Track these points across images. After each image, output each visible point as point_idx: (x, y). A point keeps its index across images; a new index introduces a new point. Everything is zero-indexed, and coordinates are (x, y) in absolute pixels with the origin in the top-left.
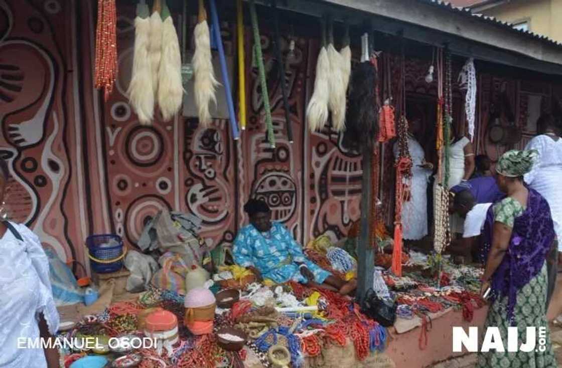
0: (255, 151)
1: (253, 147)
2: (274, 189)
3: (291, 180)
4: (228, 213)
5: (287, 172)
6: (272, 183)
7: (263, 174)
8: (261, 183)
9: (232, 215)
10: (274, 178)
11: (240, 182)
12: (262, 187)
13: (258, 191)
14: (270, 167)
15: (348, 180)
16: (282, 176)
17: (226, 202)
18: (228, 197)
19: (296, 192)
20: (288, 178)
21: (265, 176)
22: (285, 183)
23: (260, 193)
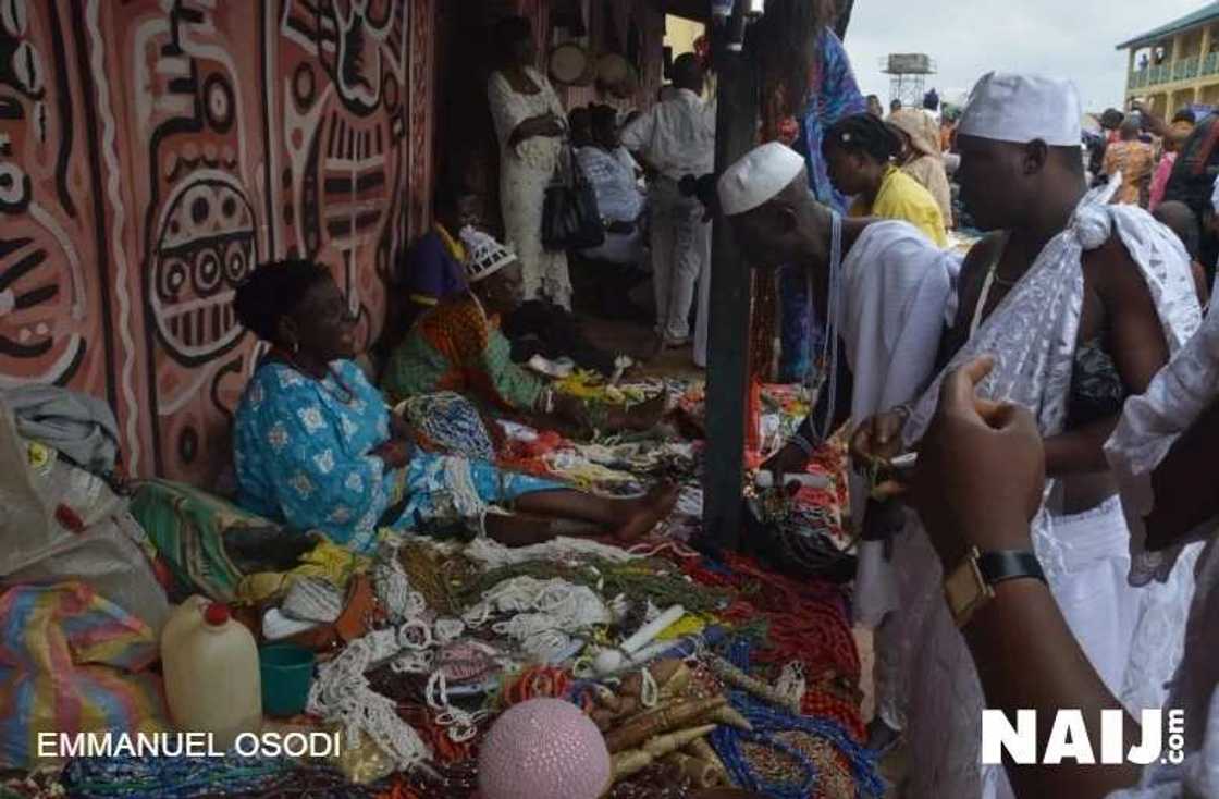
0: (147, 88)
1: (141, 75)
2: (204, 231)
3: (242, 196)
4: (83, 343)
5: (232, 166)
6: (201, 210)
7: (173, 178)
8: (169, 214)
9: (97, 352)
10: (203, 191)
11: (113, 213)
12: (176, 228)
13: (164, 246)
14: (190, 151)
15: (354, 183)
16: (222, 184)
17: (74, 301)
18: (78, 279)
19: (254, 233)
20: (236, 191)
21: (181, 186)
22: (229, 208)
23: (170, 253)
